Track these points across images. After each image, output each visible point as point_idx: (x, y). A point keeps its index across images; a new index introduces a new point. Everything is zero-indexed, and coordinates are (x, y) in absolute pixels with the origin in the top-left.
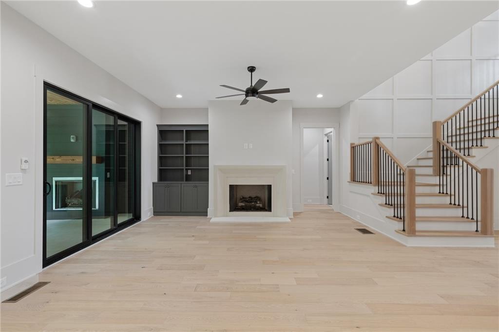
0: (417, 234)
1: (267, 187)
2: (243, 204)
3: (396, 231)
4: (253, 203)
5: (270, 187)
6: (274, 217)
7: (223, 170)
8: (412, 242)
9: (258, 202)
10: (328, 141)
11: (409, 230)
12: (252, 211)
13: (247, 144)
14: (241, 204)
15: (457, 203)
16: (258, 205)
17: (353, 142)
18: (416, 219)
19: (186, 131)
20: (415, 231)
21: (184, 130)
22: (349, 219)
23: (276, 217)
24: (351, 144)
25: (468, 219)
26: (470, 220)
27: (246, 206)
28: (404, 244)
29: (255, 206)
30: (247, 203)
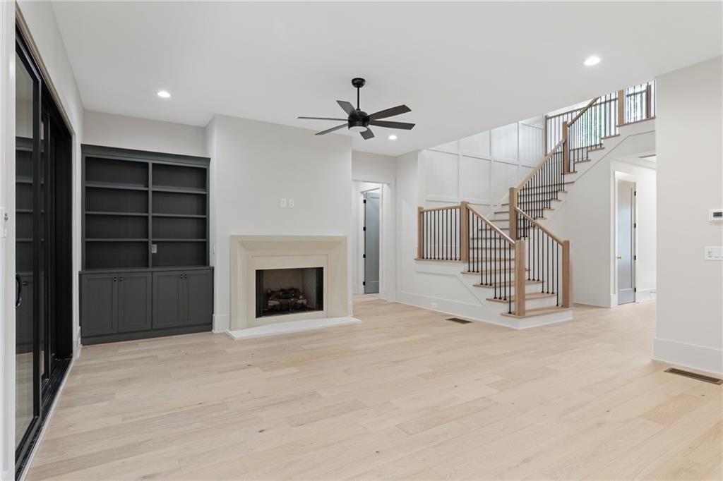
0: (527, 314)
1: (315, 271)
2: (277, 303)
3: (502, 314)
4: (292, 300)
5: (320, 271)
6: (327, 317)
7: (247, 244)
8: (523, 324)
9: (301, 297)
10: (365, 202)
11: (517, 310)
12: (292, 312)
13: (285, 200)
14: (272, 303)
15: (536, 279)
16: (300, 302)
17: (421, 206)
18: (527, 297)
19: (153, 164)
20: (524, 311)
21: (150, 163)
22: (419, 309)
23: (332, 317)
24: (420, 209)
25: (548, 295)
26: (550, 294)
27: (281, 305)
28: (513, 327)
29: (296, 303)
30: (282, 301)
